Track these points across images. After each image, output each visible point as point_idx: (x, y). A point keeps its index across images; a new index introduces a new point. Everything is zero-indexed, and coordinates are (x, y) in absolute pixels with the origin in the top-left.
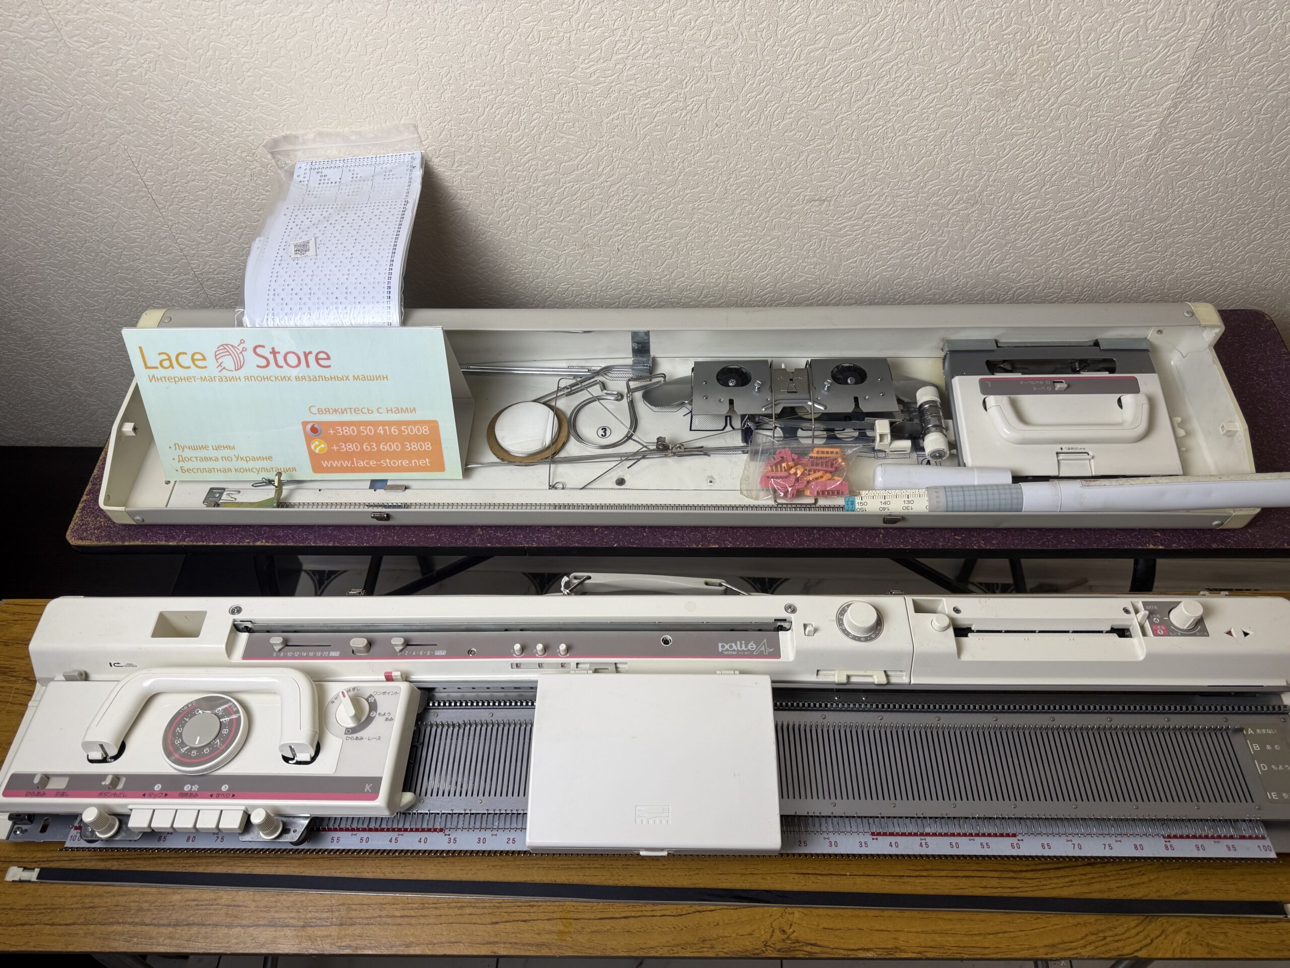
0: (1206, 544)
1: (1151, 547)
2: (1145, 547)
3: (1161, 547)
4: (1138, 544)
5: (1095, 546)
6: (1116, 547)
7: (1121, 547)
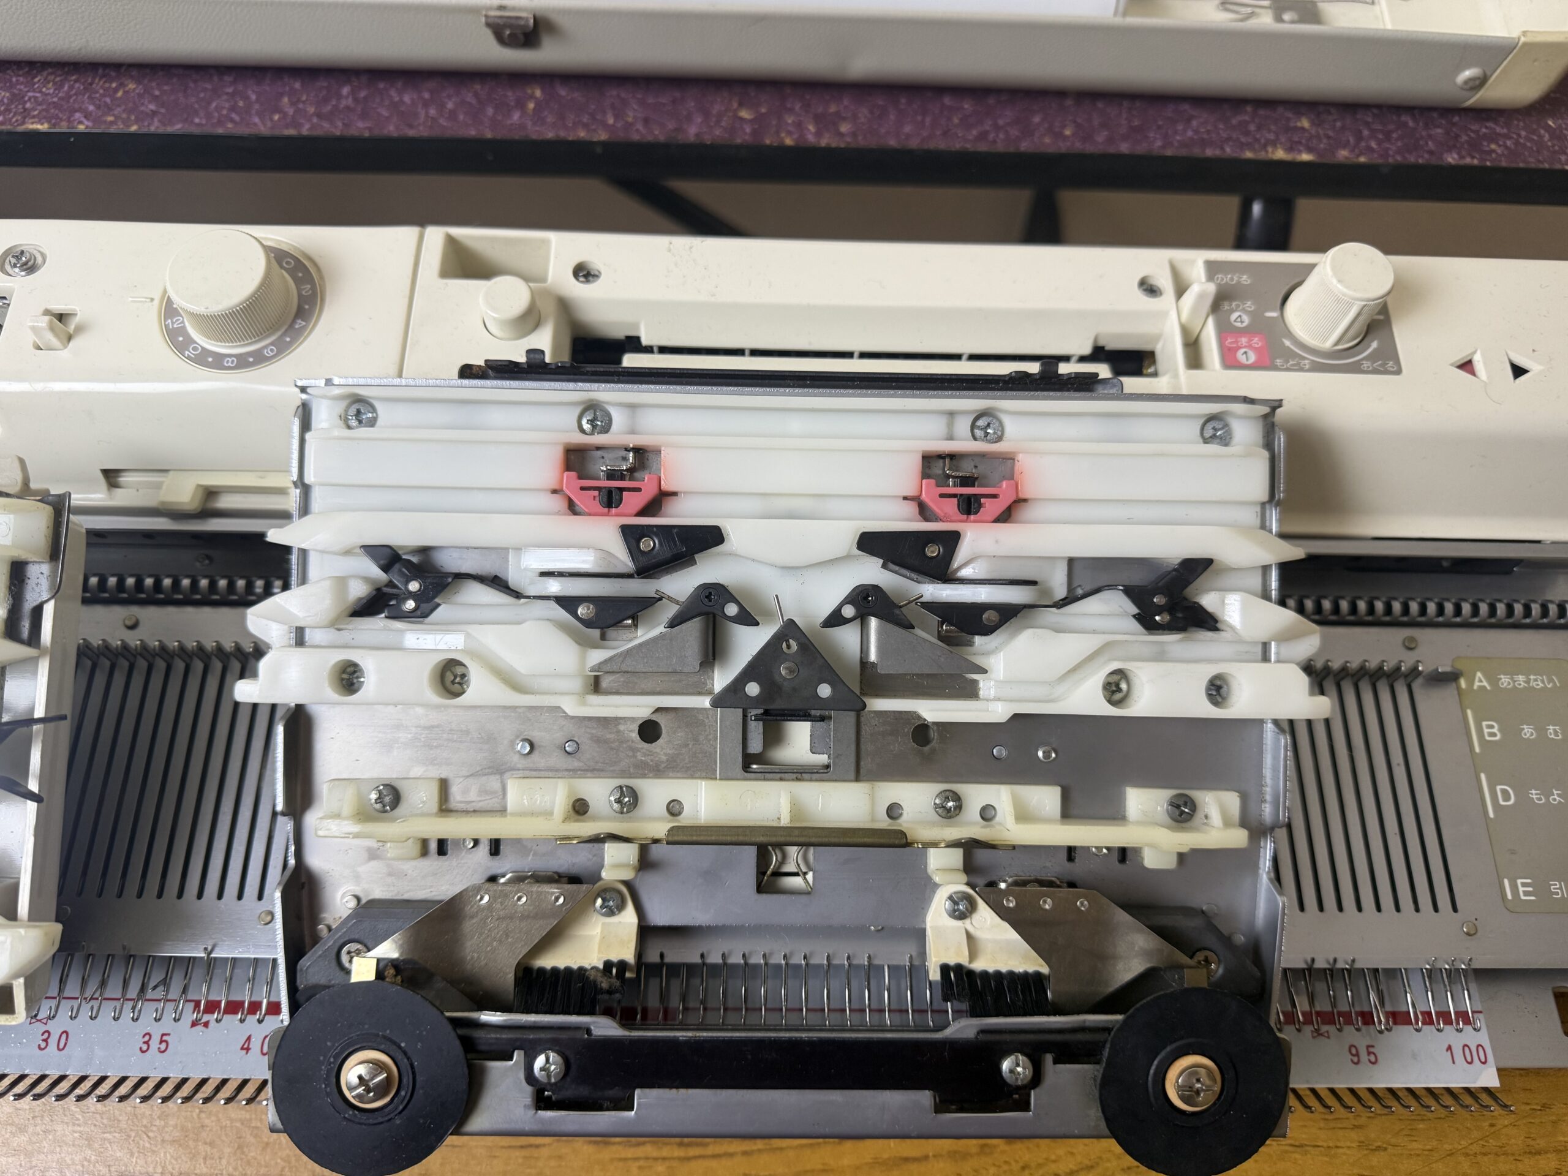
0: (1431, 153)
1: (1280, 154)
2: (1262, 155)
3: (1306, 157)
4: (1243, 146)
5: (1124, 148)
6: (1184, 152)
7: (1197, 152)
